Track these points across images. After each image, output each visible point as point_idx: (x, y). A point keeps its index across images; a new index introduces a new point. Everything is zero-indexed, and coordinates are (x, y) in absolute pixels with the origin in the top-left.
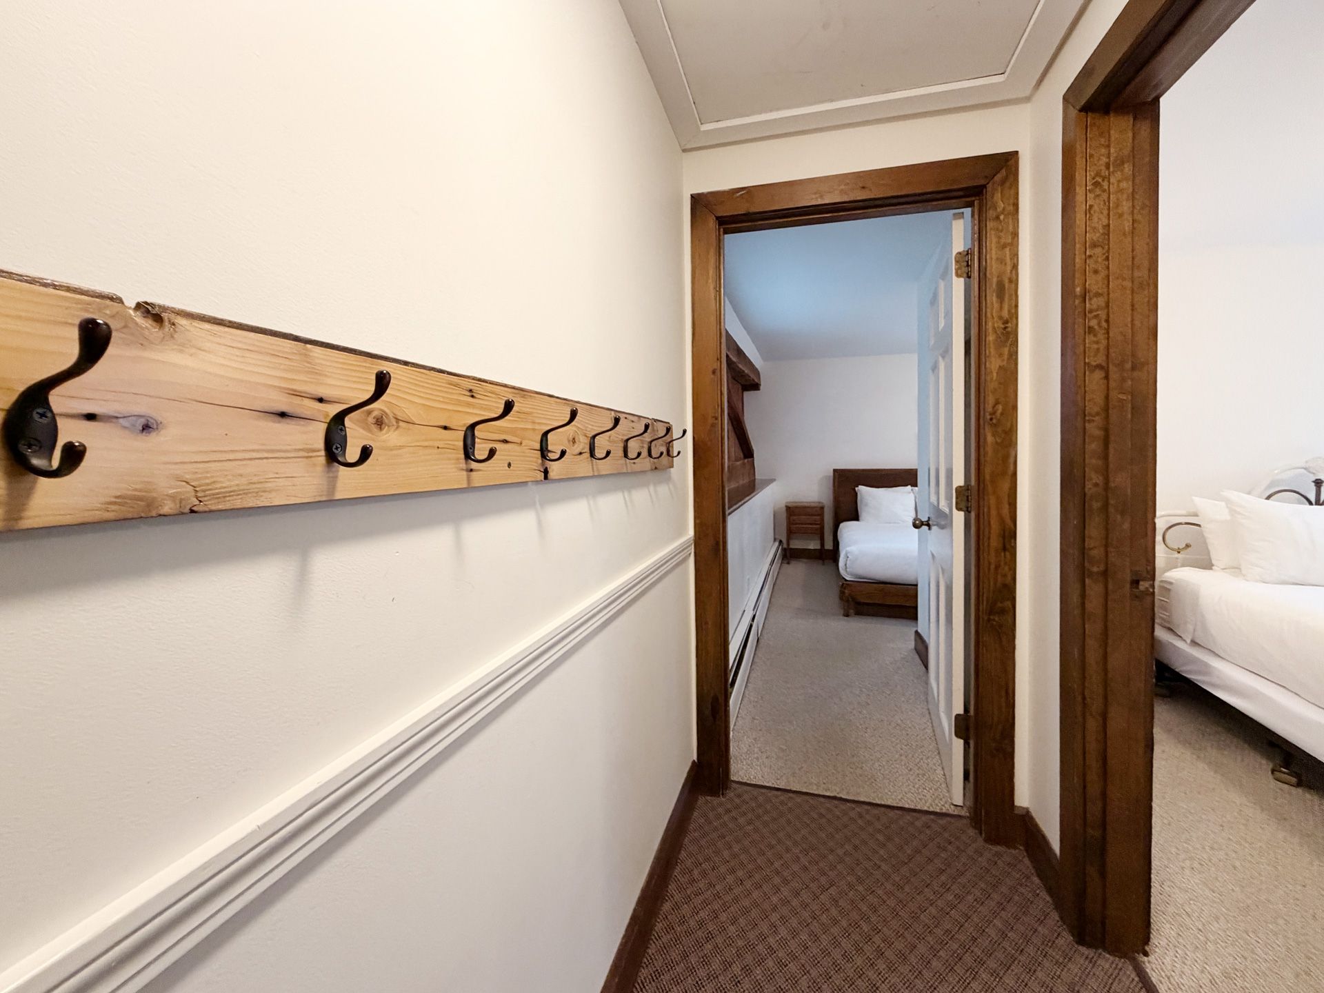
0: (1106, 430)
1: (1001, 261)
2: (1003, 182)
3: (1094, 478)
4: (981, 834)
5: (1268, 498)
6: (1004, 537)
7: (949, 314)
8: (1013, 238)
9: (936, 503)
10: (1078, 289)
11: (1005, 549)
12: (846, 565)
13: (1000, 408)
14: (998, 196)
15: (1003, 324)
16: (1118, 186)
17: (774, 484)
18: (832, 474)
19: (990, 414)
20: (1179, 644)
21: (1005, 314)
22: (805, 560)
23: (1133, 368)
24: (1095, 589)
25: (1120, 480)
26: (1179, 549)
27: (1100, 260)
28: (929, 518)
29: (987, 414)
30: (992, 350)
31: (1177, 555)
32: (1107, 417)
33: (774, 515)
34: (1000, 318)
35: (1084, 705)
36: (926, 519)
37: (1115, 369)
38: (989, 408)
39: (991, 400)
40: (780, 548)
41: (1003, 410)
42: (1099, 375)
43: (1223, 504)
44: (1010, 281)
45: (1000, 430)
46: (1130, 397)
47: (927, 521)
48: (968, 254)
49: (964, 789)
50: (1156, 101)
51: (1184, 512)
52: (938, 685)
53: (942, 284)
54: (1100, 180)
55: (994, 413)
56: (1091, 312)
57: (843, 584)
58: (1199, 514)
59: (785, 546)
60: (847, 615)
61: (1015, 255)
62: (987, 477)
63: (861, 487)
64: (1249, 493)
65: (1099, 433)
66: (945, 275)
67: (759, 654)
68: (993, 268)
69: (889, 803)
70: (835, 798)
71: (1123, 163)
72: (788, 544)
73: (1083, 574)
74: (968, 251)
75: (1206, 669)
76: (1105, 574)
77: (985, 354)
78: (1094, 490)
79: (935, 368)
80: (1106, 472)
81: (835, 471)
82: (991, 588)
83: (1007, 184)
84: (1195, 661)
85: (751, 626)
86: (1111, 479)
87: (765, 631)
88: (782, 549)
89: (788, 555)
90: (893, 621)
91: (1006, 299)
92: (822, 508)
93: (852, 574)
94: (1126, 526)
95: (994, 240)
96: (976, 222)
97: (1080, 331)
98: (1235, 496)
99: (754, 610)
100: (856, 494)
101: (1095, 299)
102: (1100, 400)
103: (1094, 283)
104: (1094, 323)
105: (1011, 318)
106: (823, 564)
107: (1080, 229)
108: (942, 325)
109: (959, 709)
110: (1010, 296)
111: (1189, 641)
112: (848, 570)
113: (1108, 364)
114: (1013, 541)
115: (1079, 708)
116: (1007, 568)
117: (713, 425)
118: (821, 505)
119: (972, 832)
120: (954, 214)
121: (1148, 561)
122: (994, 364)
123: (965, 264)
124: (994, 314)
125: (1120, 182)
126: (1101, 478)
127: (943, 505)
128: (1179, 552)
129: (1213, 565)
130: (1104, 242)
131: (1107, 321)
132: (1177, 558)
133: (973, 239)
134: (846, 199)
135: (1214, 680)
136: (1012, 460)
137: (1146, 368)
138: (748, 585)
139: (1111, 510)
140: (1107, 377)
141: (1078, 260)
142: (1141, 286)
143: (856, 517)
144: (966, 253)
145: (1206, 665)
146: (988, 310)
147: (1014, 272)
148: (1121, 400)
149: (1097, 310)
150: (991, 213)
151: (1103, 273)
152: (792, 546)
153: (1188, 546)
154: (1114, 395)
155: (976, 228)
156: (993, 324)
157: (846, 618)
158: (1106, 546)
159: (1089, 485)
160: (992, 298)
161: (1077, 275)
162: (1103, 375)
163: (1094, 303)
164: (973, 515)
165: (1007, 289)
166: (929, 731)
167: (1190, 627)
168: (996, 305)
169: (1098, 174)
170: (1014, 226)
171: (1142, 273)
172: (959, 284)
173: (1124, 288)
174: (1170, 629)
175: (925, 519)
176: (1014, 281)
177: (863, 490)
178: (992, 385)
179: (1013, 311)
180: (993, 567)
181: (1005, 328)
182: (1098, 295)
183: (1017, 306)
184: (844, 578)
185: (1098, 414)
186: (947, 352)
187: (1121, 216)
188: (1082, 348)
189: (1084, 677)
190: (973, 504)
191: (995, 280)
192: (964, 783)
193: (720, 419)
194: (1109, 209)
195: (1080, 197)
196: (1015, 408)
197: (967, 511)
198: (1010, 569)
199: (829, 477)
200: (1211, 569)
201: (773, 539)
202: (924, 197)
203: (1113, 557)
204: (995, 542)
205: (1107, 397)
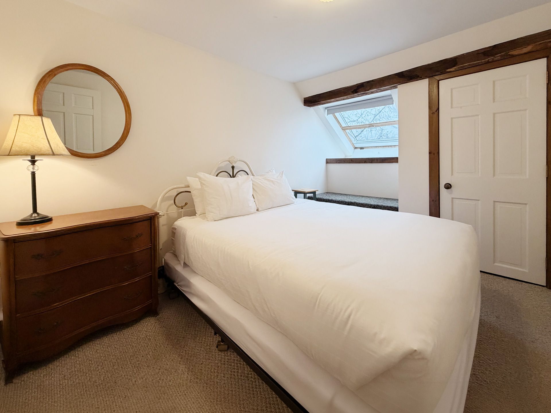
5: (217, 176)
20: (178, 268)
26: (182, 206)
31: (181, 210)
43: (197, 179)
51: (183, 185)
58: (190, 186)
64: (210, 174)
84: (184, 279)
98: (202, 175)
111: (183, 265)
128: (182, 208)
129: (196, 213)
132: (181, 212)
135: (192, 291)
145: (189, 281)
153: (186, 204)
167: (183, 256)
174: (176, 257)
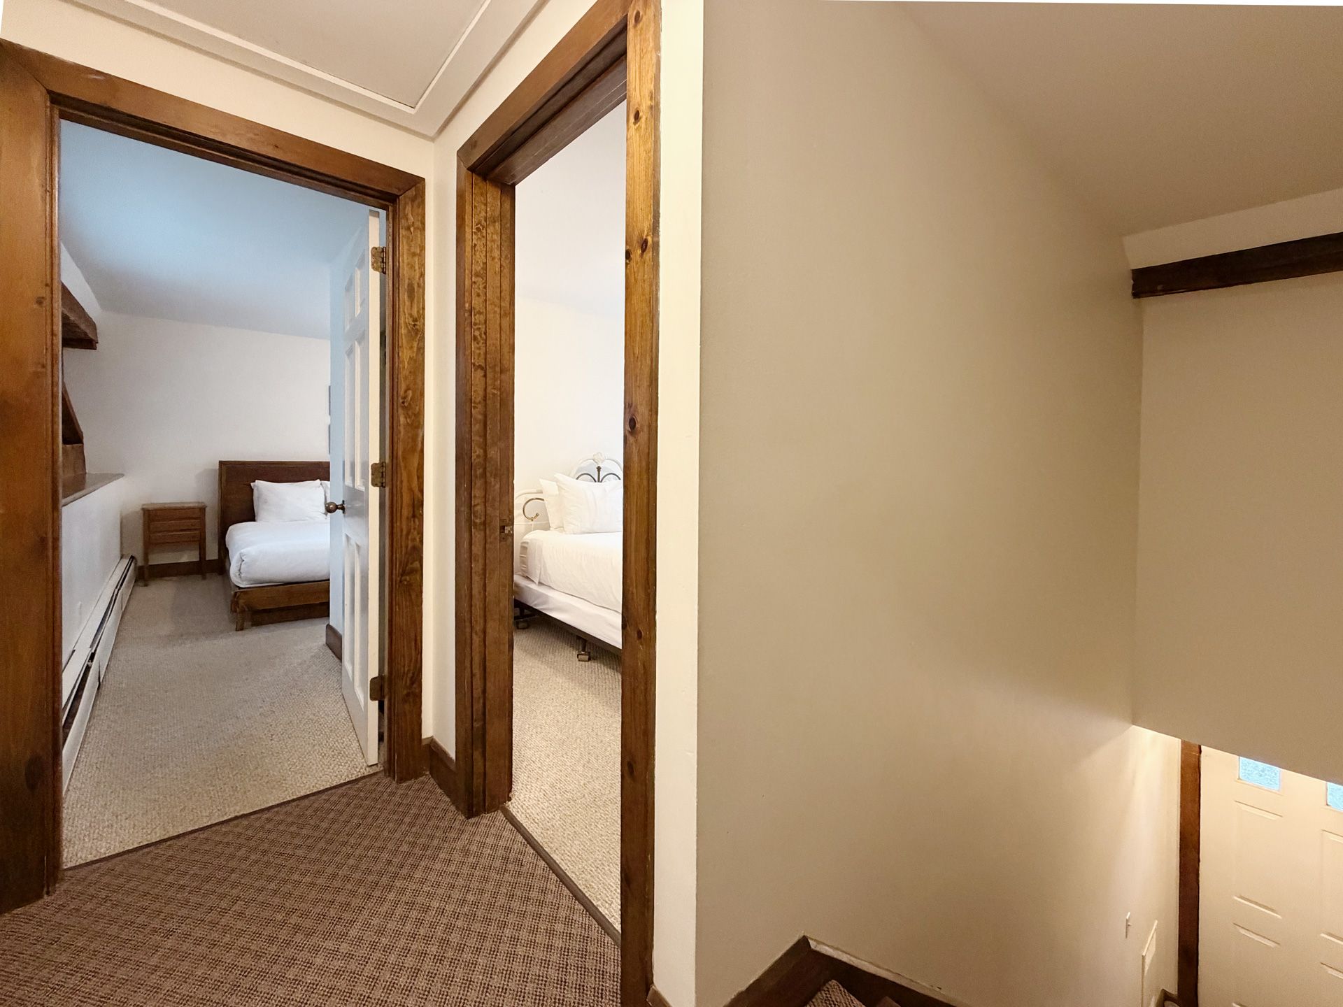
0: (485, 416)
1: (412, 267)
2: (413, 201)
3: (478, 451)
4: (394, 778)
5: (577, 479)
6: (414, 507)
7: (365, 302)
8: (421, 251)
9: (351, 485)
10: (467, 305)
11: (414, 516)
12: (240, 570)
13: (410, 393)
14: (409, 208)
15: (413, 321)
16: (492, 237)
17: (121, 481)
18: (217, 467)
19: (402, 398)
20: (533, 586)
21: (415, 313)
22: (175, 578)
23: (501, 372)
24: (478, 536)
25: (493, 453)
26: (532, 517)
27: (481, 287)
28: (343, 501)
29: (400, 398)
30: (404, 341)
31: (531, 522)
32: (485, 406)
33: (121, 523)
34: (411, 315)
35: (472, 627)
36: (341, 503)
37: (490, 370)
38: (402, 393)
39: (403, 387)
40: (133, 565)
41: (413, 395)
42: (480, 373)
43: (555, 483)
44: (419, 285)
45: (410, 413)
46: (499, 393)
47: (342, 505)
48: (383, 251)
49: (379, 749)
50: (513, 187)
51: (535, 491)
52: (353, 668)
53: (358, 274)
54: (481, 228)
55: (405, 398)
56: (475, 324)
57: (236, 593)
58: (543, 492)
59: (140, 564)
60: (240, 628)
61: (423, 265)
62: (400, 453)
63: (258, 482)
64: (568, 476)
65: (480, 417)
66: (361, 264)
67: (102, 705)
68: (405, 271)
69: (302, 794)
70: (236, 818)
71: (495, 222)
72: (146, 558)
73: (471, 524)
74: (383, 249)
75: (546, 599)
76: (484, 523)
77: (398, 345)
78: (478, 460)
79: (350, 352)
80: (485, 447)
81: (221, 463)
82: (403, 553)
83: (416, 202)
84: (541, 595)
85: (88, 669)
86: (488, 452)
87: (110, 676)
88: (135, 567)
89: (144, 574)
90: (300, 623)
91: (415, 301)
92: (202, 509)
93: (250, 580)
94: (498, 486)
95: (406, 247)
96: (391, 225)
97: (468, 337)
98: (561, 477)
99: (91, 646)
100: (252, 490)
101: (478, 315)
102: (481, 393)
103: (477, 303)
104: (477, 333)
105: (420, 317)
106: (204, 578)
107: (468, 260)
108: (358, 311)
109: (374, 672)
110: (419, 298)
111: (537, 583)
112: (242, 575)
113: (486, 366)
114: (421, 509)
115: (468, 630)
116: (416, 533)
117: (37, 375)
118: (200, 505)
119: (386, 781)
120: (371, 211)
121: (509, 510)
122: (406, 354)
123: (381, 260)
124: (406, 311)
125: (493, 232)
126: (482, 451)
127: (359, 485)
128: (532, 520)
129: (550, 527)
130: (482, 274)
131: (485, 334)
132: (531, 525)
133: (387, 238)
134: (254, 149)
135: (551, 606)
136: (420, 439)
137: (508, 373)
138: (80, 614)
139: (488, 474)
140: (485, 376)
141: (468, 283)
142: (505, 314)
143: (250, 516)
144: (381, 250)
145: (547, 596)
146: (401, 306)
147: (421, 279)
148: (494, 394)
149: (479, 325)
150: (403, 222)
151: (483, 298)
152: (151, 563)
153: (537, 515)
154: (489, 389)
155: (391, 230)
156: (404, 319)
157: (240, 632)
158: (485, 502)
159: (474, 456)
160: (404, 296)
161: (467, 294)
162: (483, 374)
163: (478, 318)
164: (387, 489)
165: (416, 291)
166: (344, 714)
167: (538, 572)
168: (407, 303)
169: (479, 223)
170: (421, 240)
171: (506, 304)
172: (375, 276)
173: (495, 312)
174: (527, 578)
175: (339, 503)
176: (422, 287)
177: (262, 487)
178: (404, 373)
179: (421, 312)
180: (404, 533)
181: (414, 325)
182: (480, 313)
183: (424, 308)
184: (238, 587)
185: (480, 402)
186: (363, 338)
187: (493, 259)
188: (469, 351)
189: (471, 606)
190: (388, 479)
191: (407, 281)
192: (379, 744)
193: (49, 368)
194: (486, 251)
195: (468, 236)
196: (422, 394)
197: (382, 486)
198: (418, 534)
199: (215, 470)
200: (549, 530)
201: (119, 556)
202: (344, 184)
203: (489, 510)
204: (406, 512)
205: (485, 390)
